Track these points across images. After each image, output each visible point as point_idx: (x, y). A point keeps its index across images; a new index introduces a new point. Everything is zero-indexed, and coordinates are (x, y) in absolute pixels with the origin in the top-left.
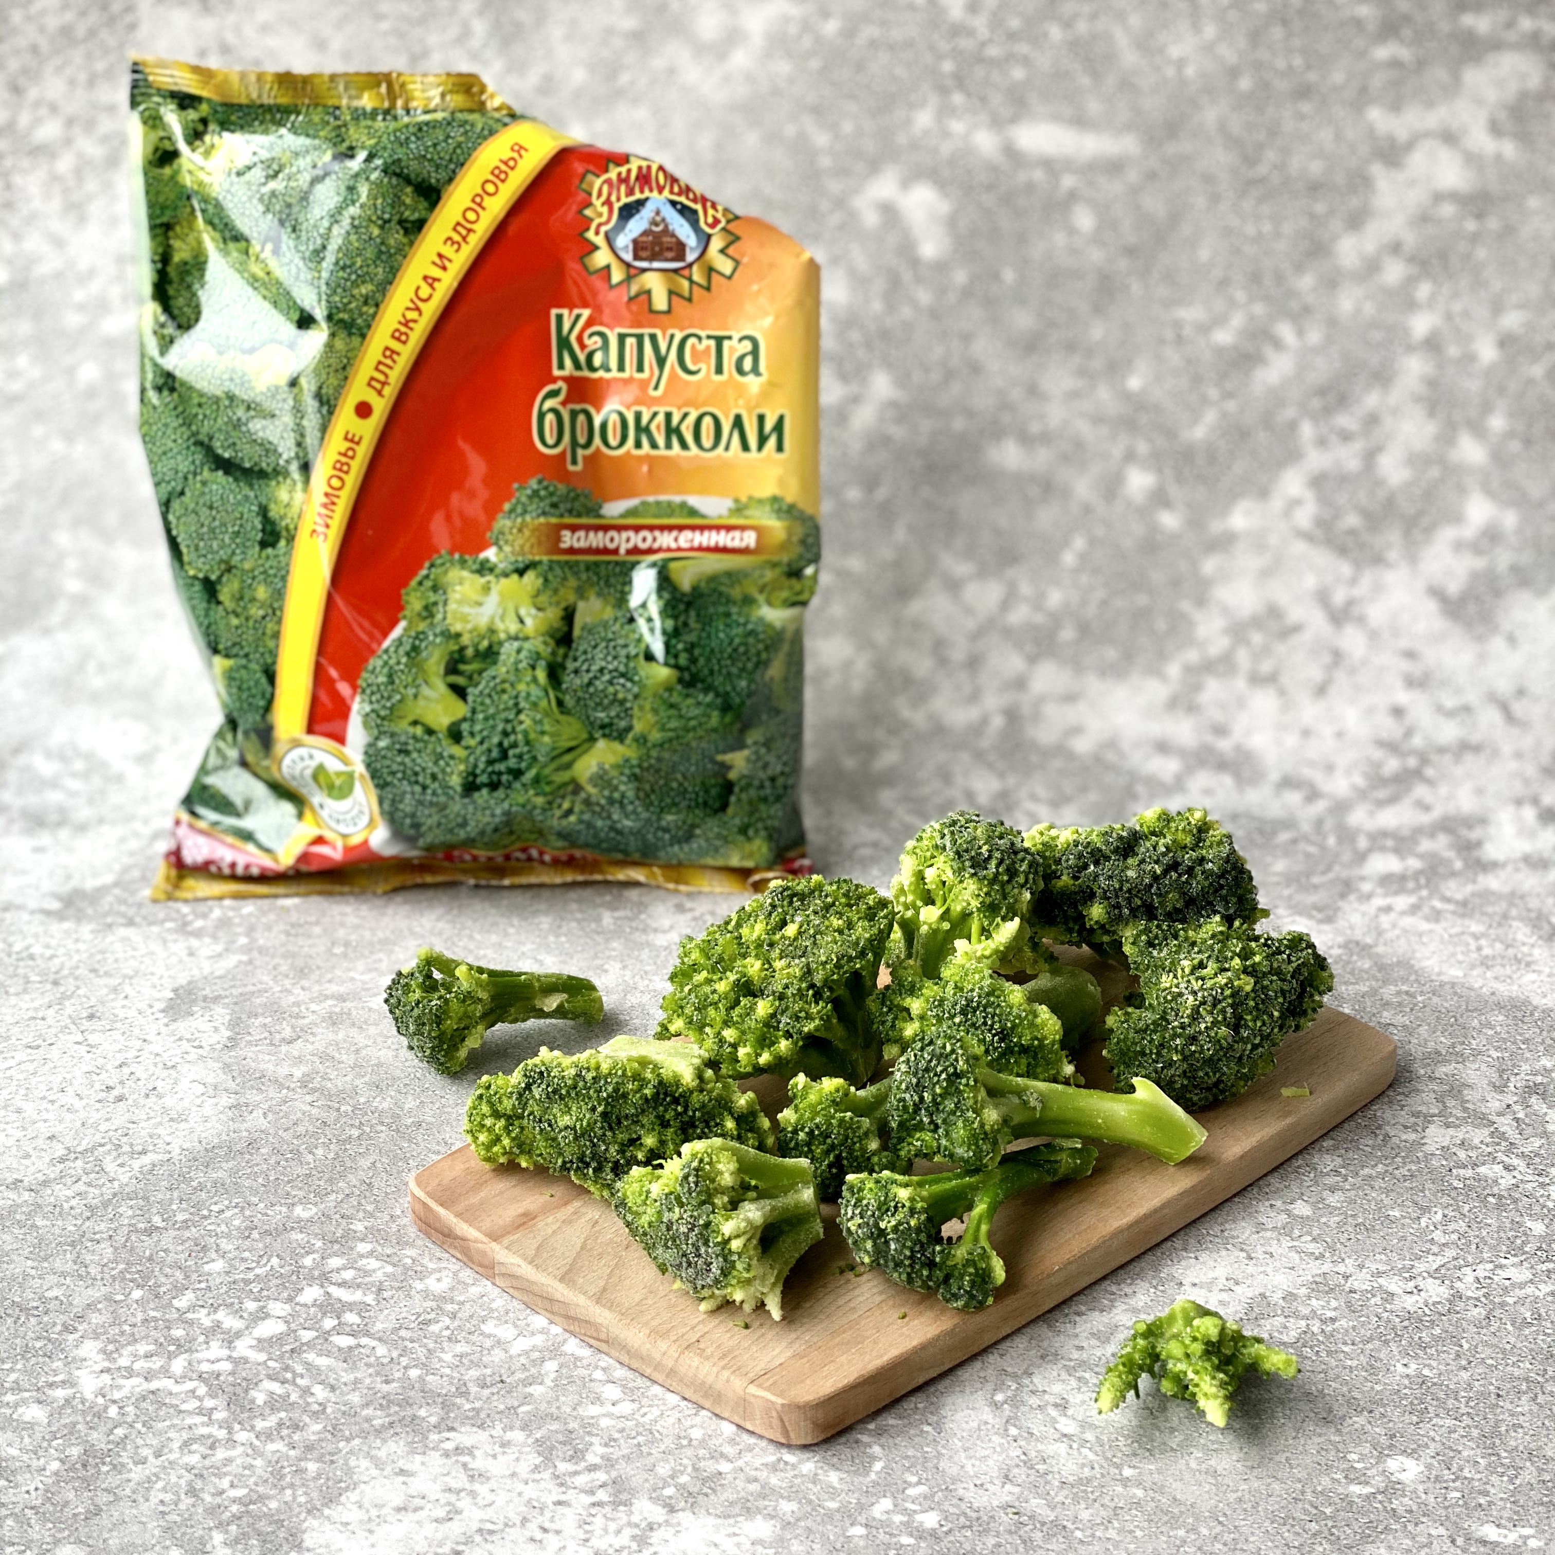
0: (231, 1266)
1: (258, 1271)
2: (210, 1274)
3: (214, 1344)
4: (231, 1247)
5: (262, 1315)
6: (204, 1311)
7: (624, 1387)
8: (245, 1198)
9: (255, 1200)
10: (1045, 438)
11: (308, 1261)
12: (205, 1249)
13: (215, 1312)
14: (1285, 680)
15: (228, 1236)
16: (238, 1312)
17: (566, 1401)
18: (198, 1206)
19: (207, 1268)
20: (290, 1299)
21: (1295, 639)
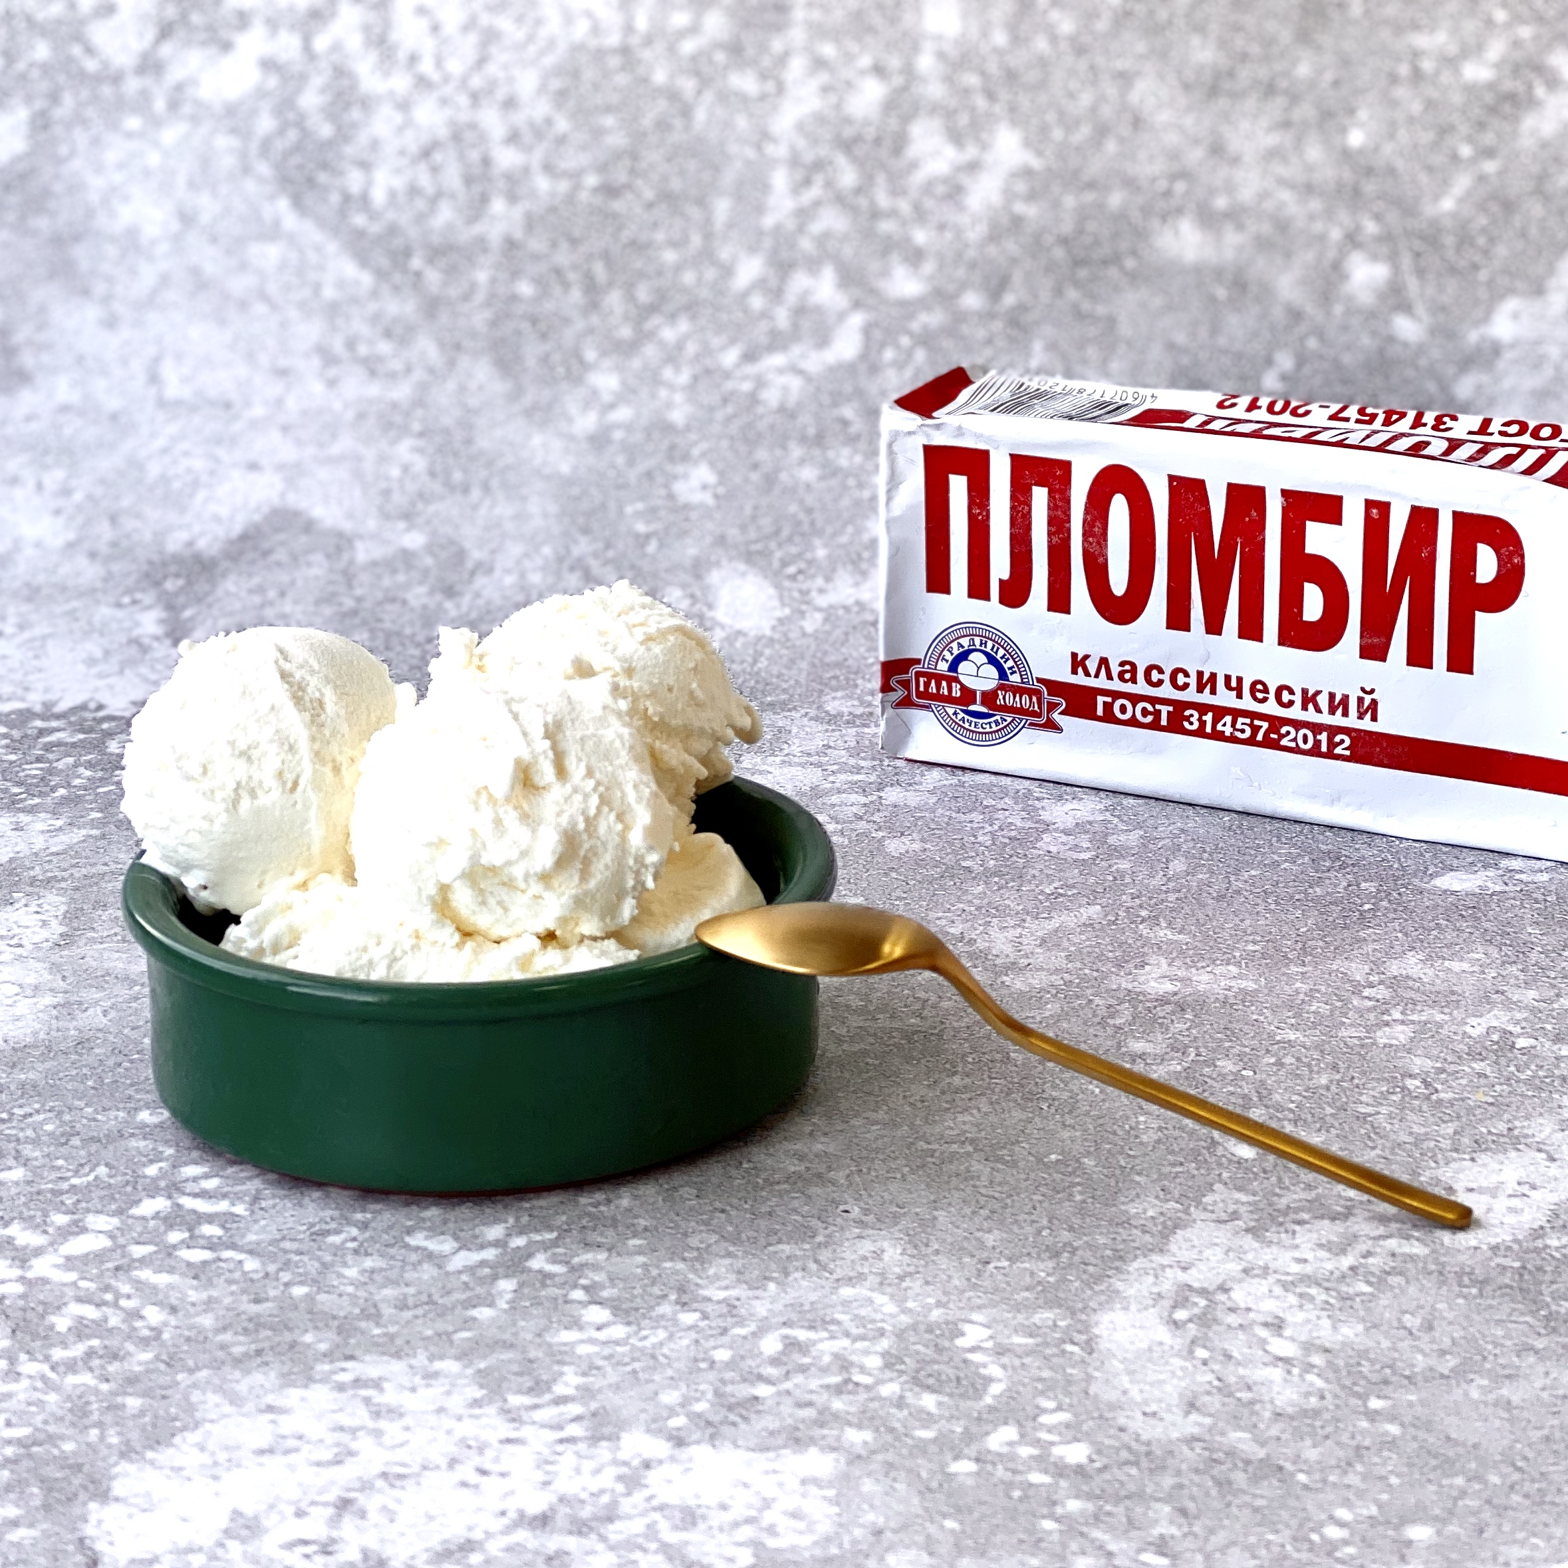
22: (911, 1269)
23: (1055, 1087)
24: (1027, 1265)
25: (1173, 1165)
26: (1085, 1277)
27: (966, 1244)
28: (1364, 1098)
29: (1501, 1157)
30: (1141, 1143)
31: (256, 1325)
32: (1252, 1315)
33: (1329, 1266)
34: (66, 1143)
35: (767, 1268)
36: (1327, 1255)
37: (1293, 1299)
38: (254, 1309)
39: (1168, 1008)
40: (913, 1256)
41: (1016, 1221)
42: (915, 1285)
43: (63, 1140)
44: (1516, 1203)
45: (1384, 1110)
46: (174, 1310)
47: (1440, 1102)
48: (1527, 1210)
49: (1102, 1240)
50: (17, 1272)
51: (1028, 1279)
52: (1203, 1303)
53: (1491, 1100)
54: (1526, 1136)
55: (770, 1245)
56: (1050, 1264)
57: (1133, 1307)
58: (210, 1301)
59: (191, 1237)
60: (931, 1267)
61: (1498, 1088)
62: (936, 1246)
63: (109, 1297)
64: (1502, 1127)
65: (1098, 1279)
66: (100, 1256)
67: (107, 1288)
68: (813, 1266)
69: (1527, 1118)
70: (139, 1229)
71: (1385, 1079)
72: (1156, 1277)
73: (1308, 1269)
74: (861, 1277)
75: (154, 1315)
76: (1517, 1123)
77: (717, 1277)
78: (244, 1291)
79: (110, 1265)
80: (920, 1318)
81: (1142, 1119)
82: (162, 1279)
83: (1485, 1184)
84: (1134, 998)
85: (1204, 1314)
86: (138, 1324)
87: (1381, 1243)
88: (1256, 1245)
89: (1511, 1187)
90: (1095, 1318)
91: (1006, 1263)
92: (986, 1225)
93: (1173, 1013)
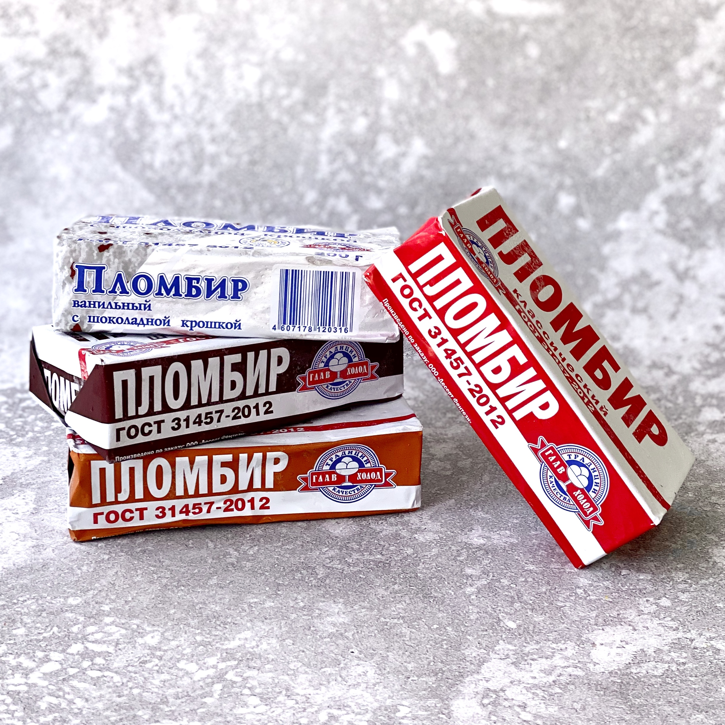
0: (29, 631)
1: (45, 635)
2: (16, 636)
3: (18, 676)
4: (29, 621)
5: (47, 659)
6: (12, 657)
7: (261, 698)
8: (39, 594)
9: (45, 595)
10: (513, 176)
11: (75, 629)
12: (14, 621)
13: (18, 657)
14: (652, 311)
15: (27, 614)
16: (32, 658)
17: (227, 706)
18: (11, 597)
19: (14, 632)
20: (63, 651)
21: (657, 289)
22: (378, 681)
23: (436, 591)
24: (424, 679)
25: (483, 631)
26: (448, 684)
27: (400, 669)
28: (560, 599)
29: (614, 628)
30: (470, 620)
31: (119, 707)
32: (514, 702)
33: (545, 680)
34: (40, 616)
35: (321, 680)
36: (544, 675)
37: (530, 695)
38: (119, 700)
39: (482, 552)
40: (379, 675)
41: (420, 658)
42: (380, 688)
43: (39, 613)
44: (620, 651)
45: (568, 604)
46: (87, 700)
47: (590, 600)
48: (624, 654)
49: (454, 667)
50: (23, 681)
51: (425, 685)
52: (494, 696)
53: (611, 600)
54: (625, 618)
55: (322, 668)
56: (434, 679)
57: (467, 698)
58: (101, 696)
59: (92, 664)
60: (386, 680)
61: (614, 594)
62: (388, 670)
63: (61, 693)
64: (615, 613)
65: (453, 685)
66: (56, 674)
67: (60, 689)
68: (339, 679)
69: (625, 609)
70: (72, 660)
71: (568, 589)
72: (476, 685)
73: (536, 682)
74: (358, 684)
75: (80, 703)
76: (621, 612)
77: (302, 684)
78: (114, 692)
79: (61, 678)
80: (382, 704)
81: (471, 607)
82: (81, 686)
83: (608, 641)
84: (468, 546)
85: (495, 701)
86: (73, 706)
87: (565, 669)
88: (516, 670)
89: (618, 643)
90: (452, 702)
91: (416, 678)
92: (408, 660)
93: (483, 555)
